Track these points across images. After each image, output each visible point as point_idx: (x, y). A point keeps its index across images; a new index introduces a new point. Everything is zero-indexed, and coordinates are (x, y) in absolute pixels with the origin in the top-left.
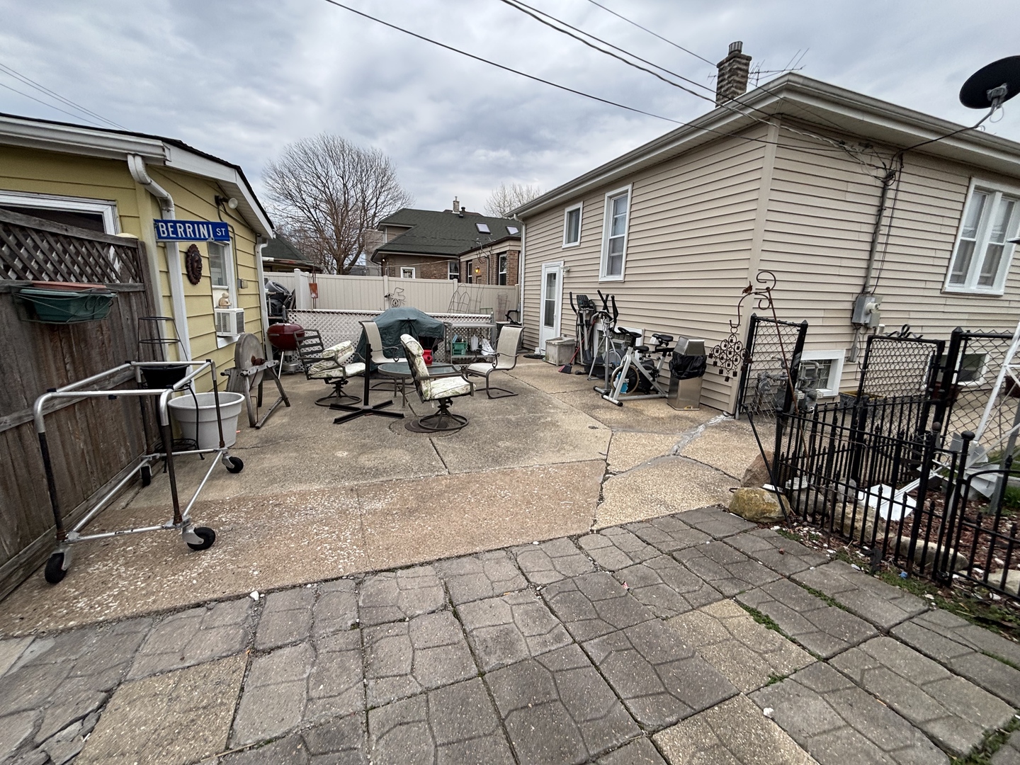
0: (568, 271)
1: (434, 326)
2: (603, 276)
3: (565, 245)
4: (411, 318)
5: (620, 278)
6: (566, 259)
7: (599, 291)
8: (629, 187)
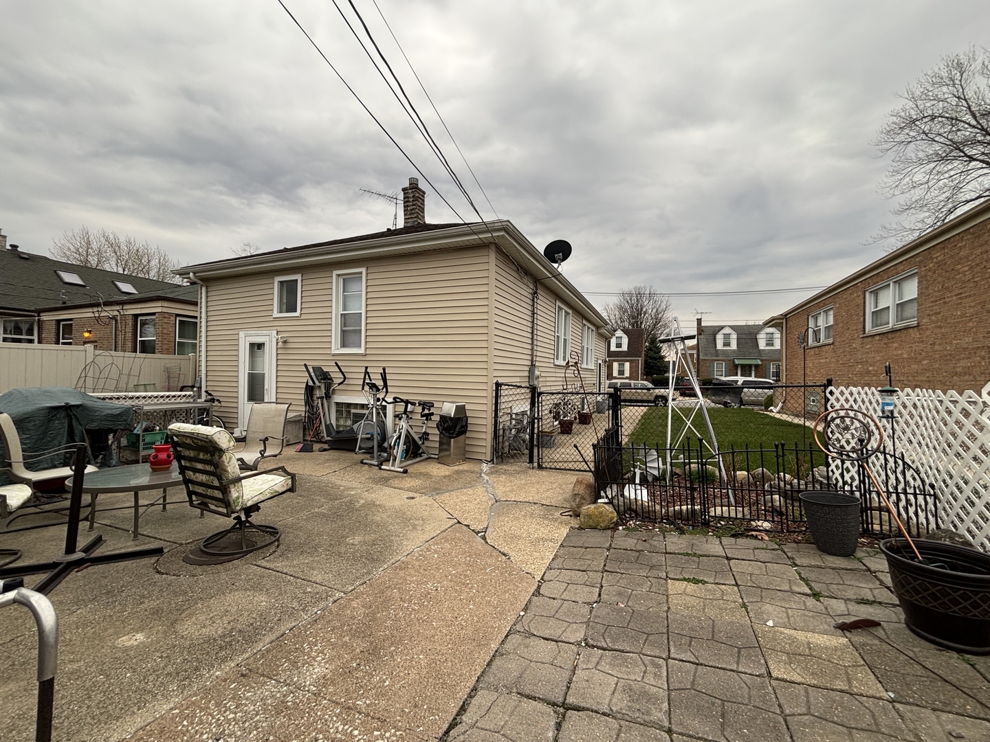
0: (285, 342)
1: (118, 412)
2: (336, 348)
3: (276, 314)
4: (73, 403)
5: (362, 351)
6: (280, 329)
7: (336, 363)
8: (363, 270)
